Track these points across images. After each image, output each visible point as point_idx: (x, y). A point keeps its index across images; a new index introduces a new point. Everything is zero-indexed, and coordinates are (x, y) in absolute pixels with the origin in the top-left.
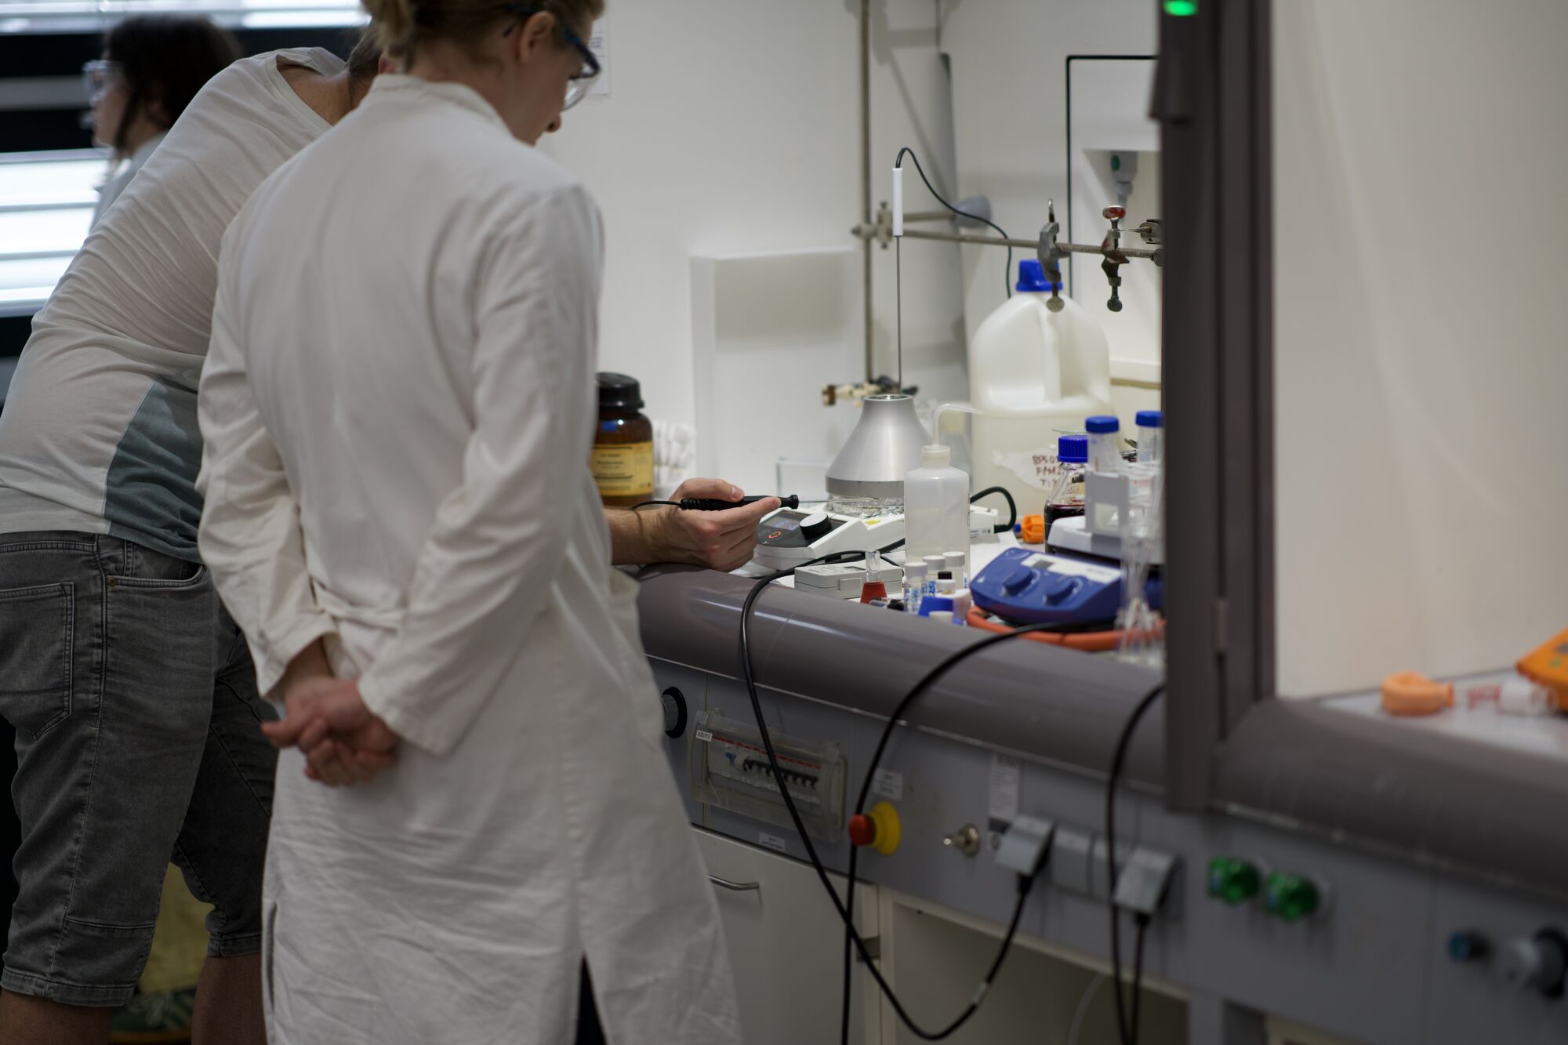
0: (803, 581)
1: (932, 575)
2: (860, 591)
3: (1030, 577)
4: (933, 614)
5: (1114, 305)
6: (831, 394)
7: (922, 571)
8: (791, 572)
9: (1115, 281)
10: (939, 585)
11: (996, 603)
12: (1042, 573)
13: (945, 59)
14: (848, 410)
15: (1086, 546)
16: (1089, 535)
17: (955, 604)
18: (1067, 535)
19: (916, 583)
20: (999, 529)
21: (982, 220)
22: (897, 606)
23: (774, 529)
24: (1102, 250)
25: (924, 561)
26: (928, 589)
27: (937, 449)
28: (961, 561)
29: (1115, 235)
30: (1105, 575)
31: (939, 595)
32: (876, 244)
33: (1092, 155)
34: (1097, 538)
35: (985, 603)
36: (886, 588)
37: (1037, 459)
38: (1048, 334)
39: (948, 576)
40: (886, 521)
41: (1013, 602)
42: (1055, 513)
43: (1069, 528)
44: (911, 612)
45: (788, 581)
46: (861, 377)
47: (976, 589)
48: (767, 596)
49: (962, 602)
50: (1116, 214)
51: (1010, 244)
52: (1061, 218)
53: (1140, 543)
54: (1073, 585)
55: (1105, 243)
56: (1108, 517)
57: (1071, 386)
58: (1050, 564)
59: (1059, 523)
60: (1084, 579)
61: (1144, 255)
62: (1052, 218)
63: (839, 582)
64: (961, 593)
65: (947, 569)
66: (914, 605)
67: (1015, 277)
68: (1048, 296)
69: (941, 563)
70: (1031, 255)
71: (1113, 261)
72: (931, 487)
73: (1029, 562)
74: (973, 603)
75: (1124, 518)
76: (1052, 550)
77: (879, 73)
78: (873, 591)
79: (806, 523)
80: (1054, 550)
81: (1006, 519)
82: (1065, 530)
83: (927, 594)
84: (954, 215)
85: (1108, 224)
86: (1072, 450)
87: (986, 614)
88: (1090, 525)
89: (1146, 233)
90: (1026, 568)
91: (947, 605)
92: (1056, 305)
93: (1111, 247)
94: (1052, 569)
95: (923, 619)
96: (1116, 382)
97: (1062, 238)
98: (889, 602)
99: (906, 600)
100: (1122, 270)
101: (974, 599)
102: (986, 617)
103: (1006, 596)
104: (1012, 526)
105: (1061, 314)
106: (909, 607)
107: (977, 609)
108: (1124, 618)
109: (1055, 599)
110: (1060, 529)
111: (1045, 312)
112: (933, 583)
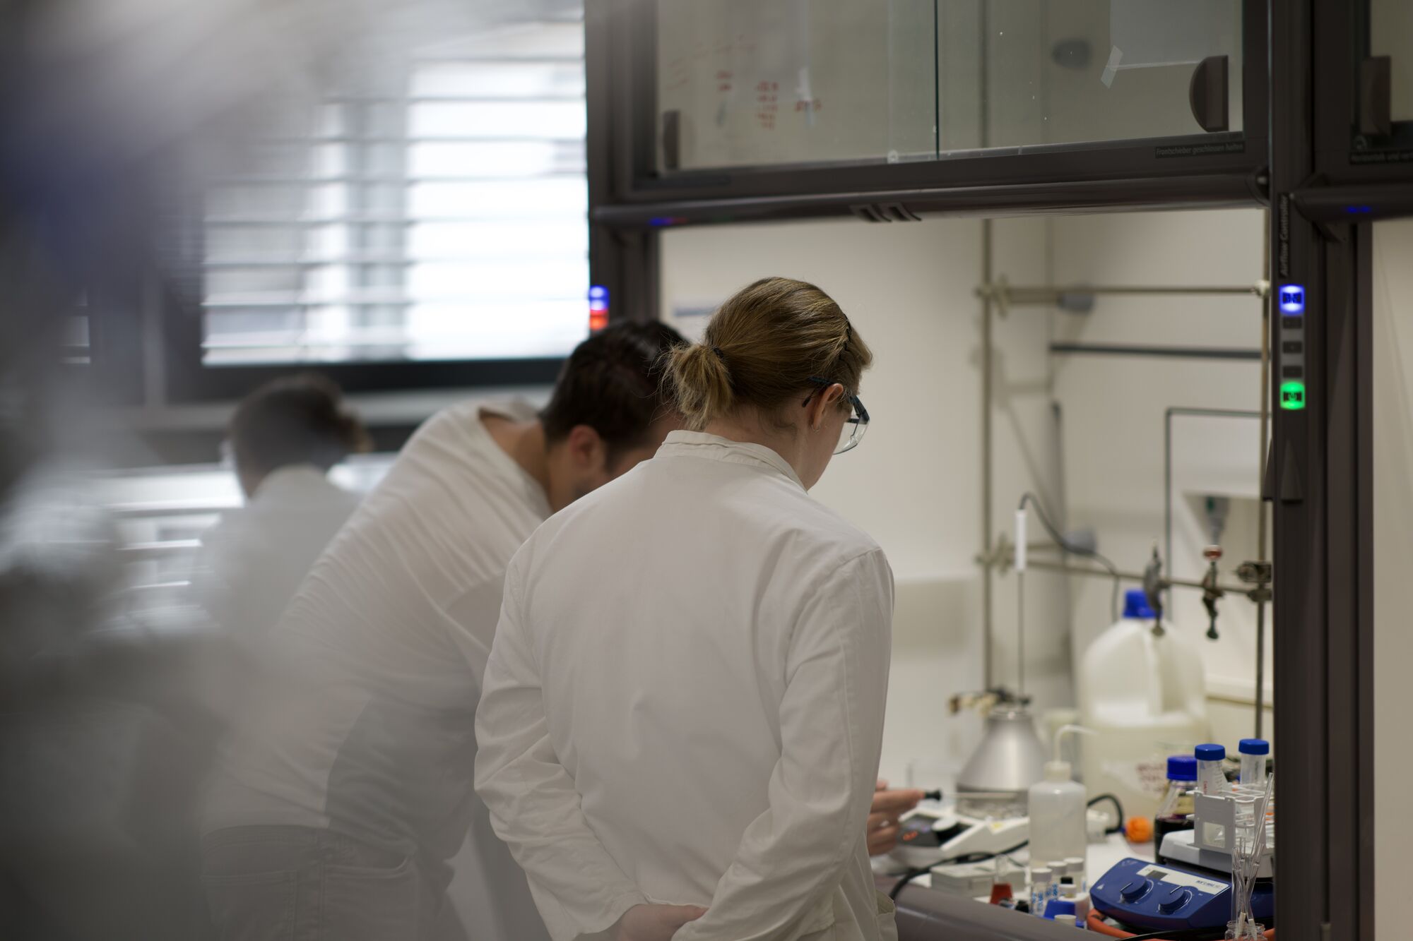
0: (937, 879)
1: (1056, 880)
2: (990, 890)
3: (1146, 886)
4: (1057, 917)
5: (1212, 634)
6: (955, 704)
7: (1045, 877)
8: (926, 871)
9: (1213, 613)
10: (1061, 889)
11: (1114, 908)
12: (1155, 883)
13: (1056, 410)
14: (972, 719)
15: (1194, 859)
16: (1198, 849)
17: (1077, 907)
18: (1177, 848)
19: (1041, 887)
20: (1109, 831)
21: (1087, 551)
22: (1023, 907)
23: (909, 832)
24: (1203, 585)
25: (1049, 867)
26: (1052, 893)
27: (1058, 766)
28: (1080, 867)
29: (1213, 573)
30: (1214, 888)
31: (1062, 899)
32: (995, 573)
33: (1190, 498)
34: (1204, 853)
35: (1103, 907)
36: (1013, 887)
37: (1142, 768)
38: (1151, 658)
39: (1067, 881)
40: (1008, 825)
41: (1128, 908)
42: (1164, 827)
43: (1180, 840)
44: (1036, 913)
45: (924, 880)
46: (979, 686)
47: (1095, 894)
48: (906, 893)
49: (1083, 905)
50: (1214, 555)
51: (1115, 575)
52: (1162, 556)
53: (1247, 859)
54: (1184, 896)
55: (1205, 580)
56: (1215, 834)
57: (1171, 702)
58: (1164, 875)
59: (1170, 836)
60: (1194, 889)
61: (1238, 591)
62: (1156, 555)
63: (969, 883)
64: (1082, 896)
65: (1068, 875)
66: (1041, 907)
67: (1121, 604)
68: (1151, 623)
69: (1063, 870)
70: (1137, 587)
71: (1211, 595)
72: (1052, 799)
73: (1143, 872)
74: (1092, 906)
75: (1230, 835)
76: (1162, 861)
77: (1000, 421)
78: (1001, 892)
79: (939, 826)
80: (1165, 860)
81: (1114, 822)
82: (1175, 843)
83: (1052, 897)
84: (1064, 547)
85: (1206, 564)
86: (1181, 770)
87: (1103, 916)
88: (1198, 838)
89: (1243, 574)
90: (1142, 877)
91: (1069, 908)
92: (1158, 631)
93: (1210, 583)
94: (1164, 879)
95: (1049, 921)
96: (1212, 699)
97: (1163, 574)
98: (1016, 903)
99: (1033, 901)
100: (1219, 604)
101: (1094, 904)
102: (1103, 920)
103: (1123, 902)
104: (1119, 829)
105: (1163, 641)
106: (1035, 907)
107: (1096, 913)
108: (1233, 929)
109: (1169, 908)
110: (1171, 843)
111: (1148, 637)
112: (1056, 886)
